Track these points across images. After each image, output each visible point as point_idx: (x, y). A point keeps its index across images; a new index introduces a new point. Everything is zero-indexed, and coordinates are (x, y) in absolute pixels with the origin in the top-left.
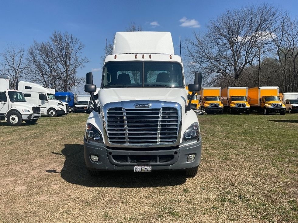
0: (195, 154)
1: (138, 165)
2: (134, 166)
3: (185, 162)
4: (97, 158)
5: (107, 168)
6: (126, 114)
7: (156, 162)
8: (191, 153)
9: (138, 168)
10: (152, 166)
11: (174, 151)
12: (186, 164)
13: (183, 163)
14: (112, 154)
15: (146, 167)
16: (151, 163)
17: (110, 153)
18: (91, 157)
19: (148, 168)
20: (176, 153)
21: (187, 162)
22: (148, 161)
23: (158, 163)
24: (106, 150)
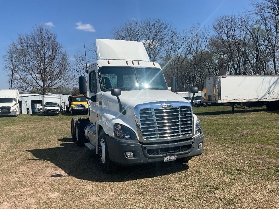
0: (202, 142)
1: (167, 156)
2: (164, 157)
4: (132, 154)
5: (142, 161)
6: (155, 113)
7: (179, 152)
8: (200, 142)
9: (167, 159)
10: (177, 155)
11: (191, 141)
13: (196, 150)
14: (147, 149)
16: (176, 153)
17: (145, 148)
18: (126, 154)
19: (174, 158)
20: (193, 143)
21: (199, 149)
22: (174, 152)
23: (181, 152)
24: (141, 146)
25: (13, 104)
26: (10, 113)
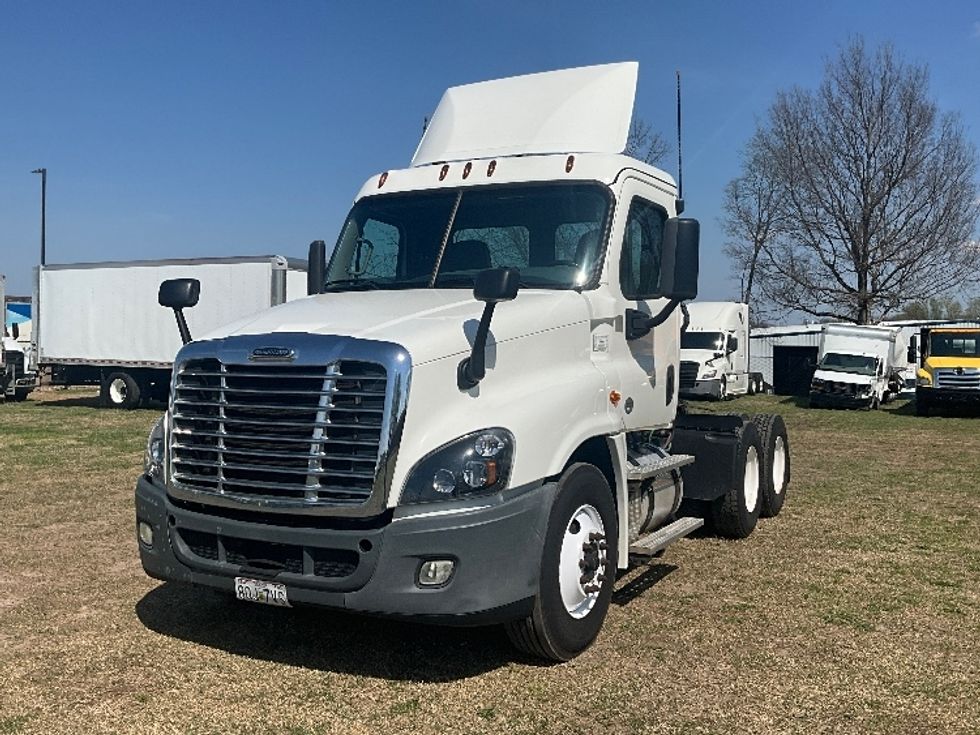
0: (454, 558)
1: (247, 575)
2: (235, 578)
3: (410, 586)
4: (149, 531)
5: (168, 570)
9: (248, 588)
10: (289, 584)
11: (358, 537)
12: (410, 594)
13: (397, 591)
14: (176, 525)
15: (270, 587)
16: (283, 574)
17: (173, 519)
19: (277, 593)
20: (366, 545)
21: (415, 590)
23: (310, 577)
24: (166, 507)
25: (709, 354)
26: (697, 385)
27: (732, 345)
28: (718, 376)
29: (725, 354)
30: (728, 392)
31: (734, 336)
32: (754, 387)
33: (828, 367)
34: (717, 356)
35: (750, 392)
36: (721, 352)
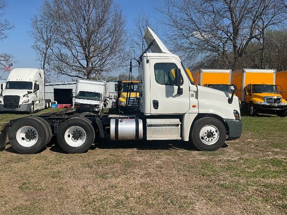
25: (25, 91)
26: (19, 107)
27: (37, 87)
28: (30, 102)
29: (33, 91)
30: (35, 109)
31: (37, 83)
32: (47, 105)
33: (80, 97)
34: (29, 93)
35: (46, 108)
36: (31, 91)
